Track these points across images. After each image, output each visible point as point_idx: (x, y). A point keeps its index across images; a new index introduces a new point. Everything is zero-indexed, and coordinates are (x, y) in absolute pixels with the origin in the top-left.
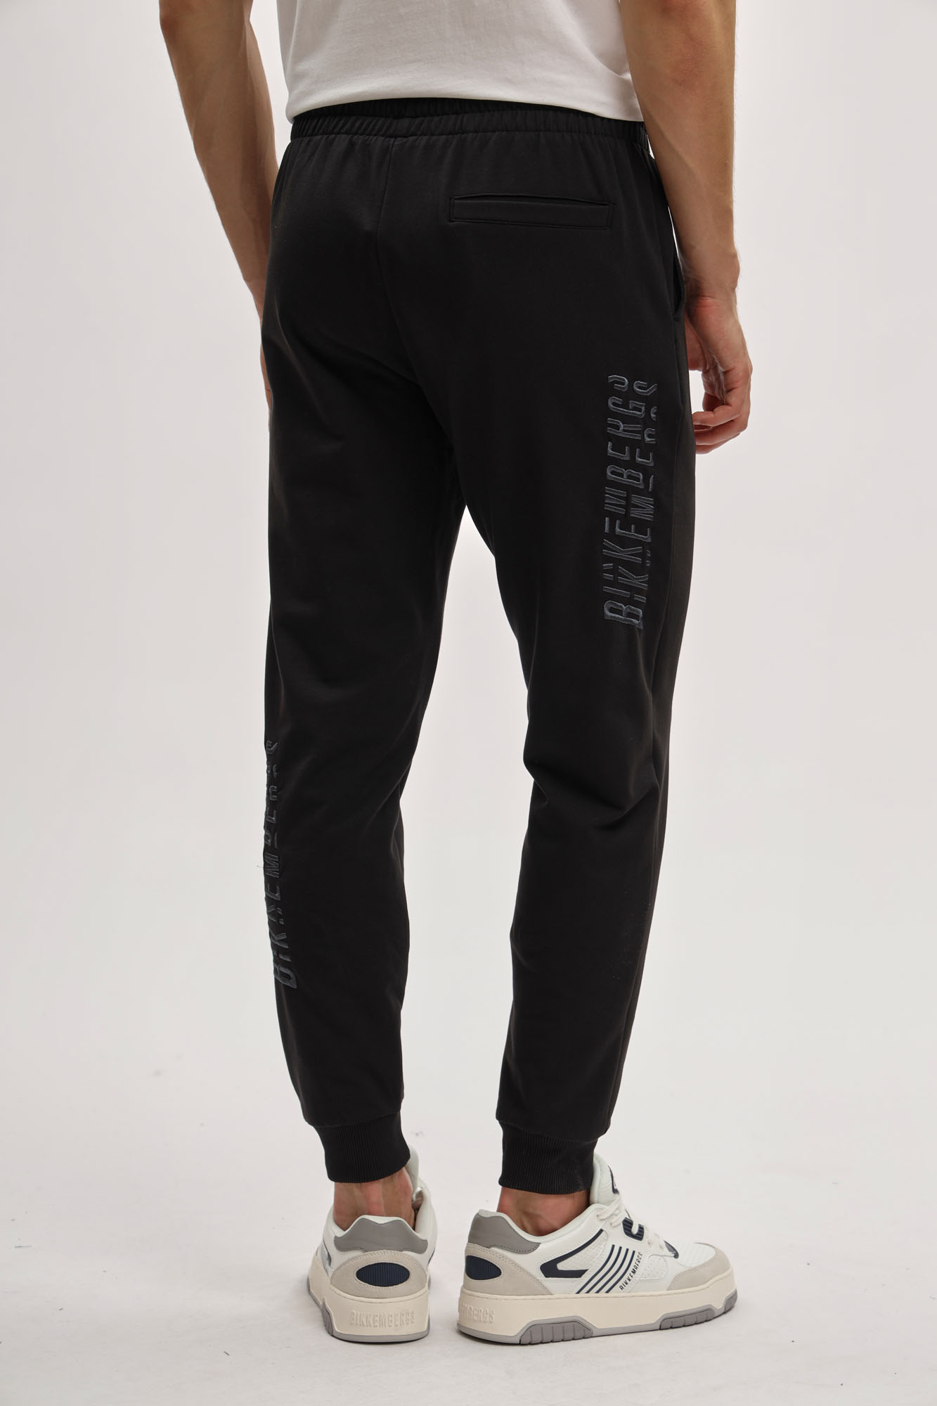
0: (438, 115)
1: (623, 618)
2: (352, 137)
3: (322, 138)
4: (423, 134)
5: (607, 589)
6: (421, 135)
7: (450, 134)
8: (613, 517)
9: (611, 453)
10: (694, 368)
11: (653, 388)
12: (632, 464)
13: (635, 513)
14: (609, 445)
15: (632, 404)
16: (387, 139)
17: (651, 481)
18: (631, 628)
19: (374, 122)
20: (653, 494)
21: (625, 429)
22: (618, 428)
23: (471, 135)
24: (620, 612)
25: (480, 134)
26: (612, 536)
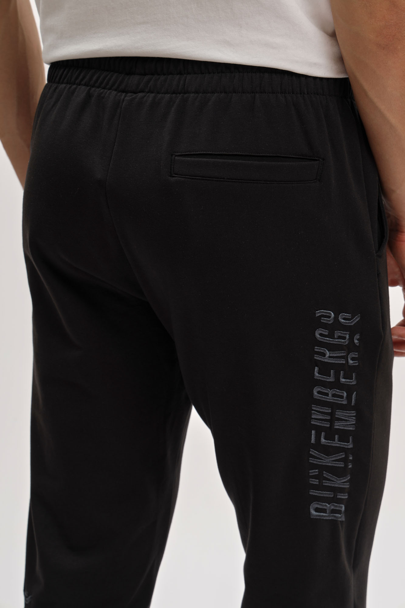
0: (164, 75)
1: (327, 515)
2: (90, 89)
3: (65, 87)
4: (150, 92)
5: (313, 493)
6: (148, 92)
7: (174, 93)
8: (319, 430)
9: (318, 376)
10: (394, 284)
11: (357, 319)
12: (337, 385)
13: (338, 425)
14: (316, 370)
15: (337, 333)
16: (119, 94)
17: (353, 397)
18: (334, 523)
19: (109, 77)
20: (356, 408)
21: (331, 355)
22: (324, 355)
23: (192, 95)
24: (324, 511)
25: (200, 94)
26: (318, 446)
